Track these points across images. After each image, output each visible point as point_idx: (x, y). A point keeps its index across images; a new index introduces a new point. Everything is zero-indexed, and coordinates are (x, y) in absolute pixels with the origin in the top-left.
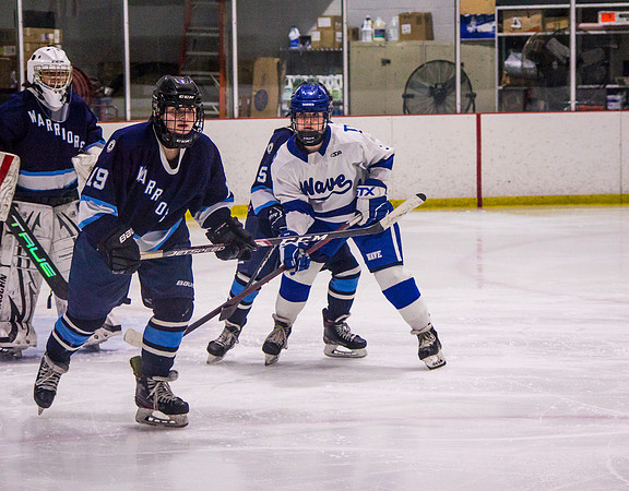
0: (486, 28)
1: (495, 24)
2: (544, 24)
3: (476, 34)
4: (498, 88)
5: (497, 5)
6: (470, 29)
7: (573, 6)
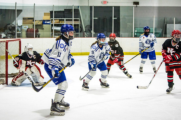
0: (48, 22)
1: (51, 22)
2: (59, 22)
3: (47, 24)
4: (51, 33)
5: (51, 18)
6: (45, 22)
7: (73, 19)
